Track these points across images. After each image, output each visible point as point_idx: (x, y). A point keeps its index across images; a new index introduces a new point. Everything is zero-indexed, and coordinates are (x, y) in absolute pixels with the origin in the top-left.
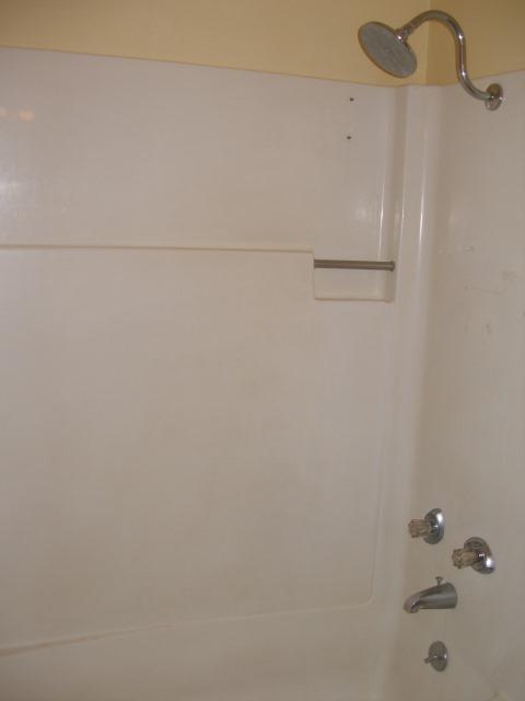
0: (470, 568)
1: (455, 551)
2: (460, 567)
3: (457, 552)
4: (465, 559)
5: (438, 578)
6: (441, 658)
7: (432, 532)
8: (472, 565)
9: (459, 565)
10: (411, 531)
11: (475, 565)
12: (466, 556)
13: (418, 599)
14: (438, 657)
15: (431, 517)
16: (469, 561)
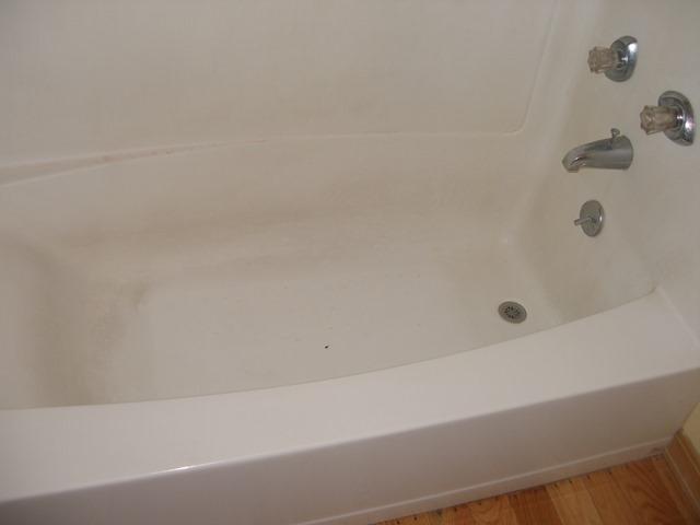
0: (662, 134)
1: (646, 108)
2: (647, 131)
3: (648, 111)
4: (658, 122)
5: (613, 130)
6: (595, 221)
7: (619, 66)
8: (665, 131)
9: (647, 128)
10: (590, 63)
11: (669, 131)
12: (659, 119)
13: (583, 152)
14: (591, 219)
15: (621, 45)
16: (661, 125)
